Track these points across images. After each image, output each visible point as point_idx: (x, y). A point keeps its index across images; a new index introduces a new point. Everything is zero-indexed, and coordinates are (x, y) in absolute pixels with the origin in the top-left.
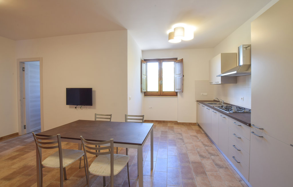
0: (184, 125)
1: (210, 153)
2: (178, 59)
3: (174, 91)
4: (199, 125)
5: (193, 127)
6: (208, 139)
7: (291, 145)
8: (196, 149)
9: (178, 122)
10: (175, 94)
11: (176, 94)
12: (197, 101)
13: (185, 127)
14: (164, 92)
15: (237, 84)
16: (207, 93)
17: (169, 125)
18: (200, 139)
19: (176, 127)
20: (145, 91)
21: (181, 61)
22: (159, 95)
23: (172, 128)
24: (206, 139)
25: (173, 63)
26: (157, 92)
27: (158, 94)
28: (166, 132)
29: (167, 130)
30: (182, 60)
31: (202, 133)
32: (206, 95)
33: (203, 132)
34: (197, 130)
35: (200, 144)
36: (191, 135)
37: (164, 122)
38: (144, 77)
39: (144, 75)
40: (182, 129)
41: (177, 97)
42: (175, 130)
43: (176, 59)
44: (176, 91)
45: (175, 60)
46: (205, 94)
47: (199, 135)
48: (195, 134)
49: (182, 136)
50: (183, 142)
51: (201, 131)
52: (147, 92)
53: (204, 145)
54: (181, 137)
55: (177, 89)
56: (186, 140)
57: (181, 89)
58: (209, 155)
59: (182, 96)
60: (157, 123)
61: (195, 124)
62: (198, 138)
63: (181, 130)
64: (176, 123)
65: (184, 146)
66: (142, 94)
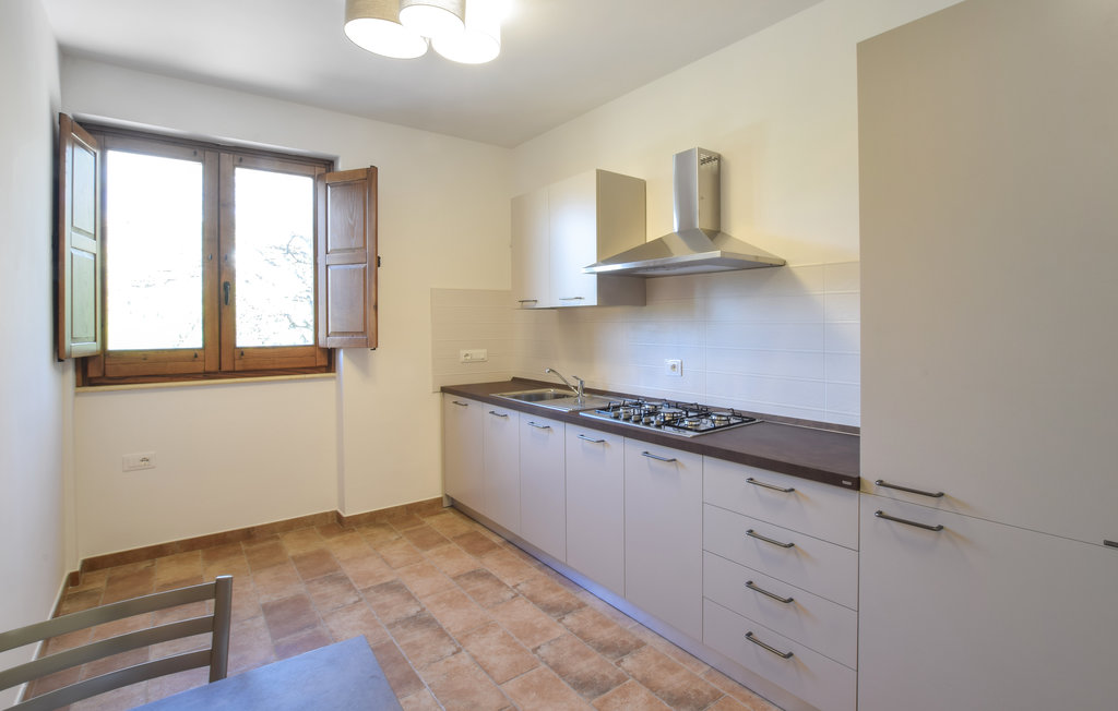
0: (383, 525)
1: (604, 648)
2: (341, 167)
3: (311, 342)
4: (456, 506)
5: (432, 522)
6: (540, 569)
7: (1108, 544)
8: (535, 650)
9: (345, 515)
10: (320, 361)
11: (323, 361)
12: (444, 390)
13: (393, 537)
14: (242, 352)
15: (645, 308)
16: (485, 351)
17: (292, 546)
18: (509, 582)
19: (341, 549)
20: (89, 347)
21: (365, 182)
22: (207, 375)
23: (320, 568)
24: (532, 570)
25: (307, 183)
26: (193, 355)
27: (199, 367)
28: (299, 604)
29: (298, 588)
30: (371, 173)
31: (493, 546)
32: (483, 361)
33: (496, 540)
34: (462, 536)
35: (526, 612)
36: (456, 578)
37: (248, 535)
38: (78, 246)
39: (79, 230)
40: (383, 552)
41: (334, 378)
42: (348, 571)
43: (328, 164)
44: (330, 345)
45: (320, 167)
46: (480, 353)
47: (490, 563)
48: (468, 561)
49: (410, 597)
50: (442, 633)
51: (487, 540)
52: (104, 354)
53: (549, 609)
54: (413, 610)
55: (335, 333)
56: (452, 619)
57: (364, 333)
58: (609, 659)
59: (364, 367)
60: (200, 552)
61: (439, 501)
62: (501, 584)
63: (387, 562)
64: (336, 524)
65: (465, 659)
66: (63, 371)
